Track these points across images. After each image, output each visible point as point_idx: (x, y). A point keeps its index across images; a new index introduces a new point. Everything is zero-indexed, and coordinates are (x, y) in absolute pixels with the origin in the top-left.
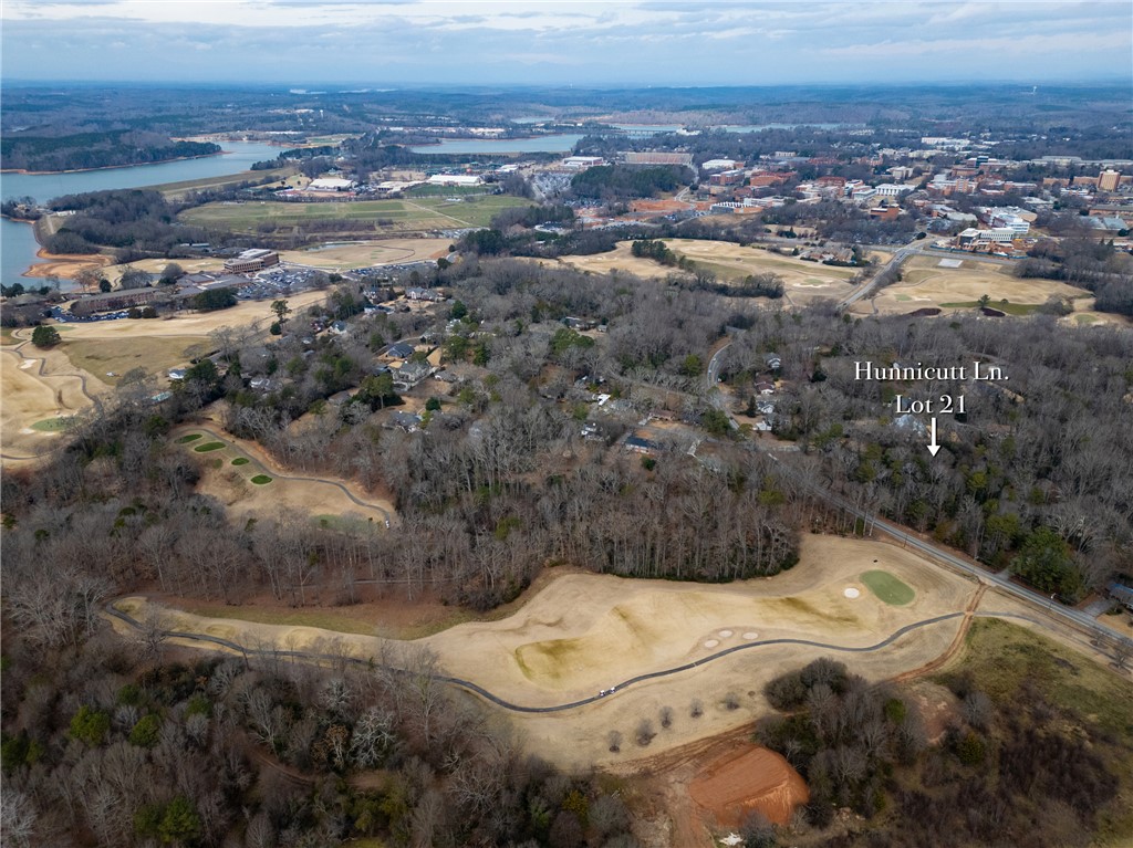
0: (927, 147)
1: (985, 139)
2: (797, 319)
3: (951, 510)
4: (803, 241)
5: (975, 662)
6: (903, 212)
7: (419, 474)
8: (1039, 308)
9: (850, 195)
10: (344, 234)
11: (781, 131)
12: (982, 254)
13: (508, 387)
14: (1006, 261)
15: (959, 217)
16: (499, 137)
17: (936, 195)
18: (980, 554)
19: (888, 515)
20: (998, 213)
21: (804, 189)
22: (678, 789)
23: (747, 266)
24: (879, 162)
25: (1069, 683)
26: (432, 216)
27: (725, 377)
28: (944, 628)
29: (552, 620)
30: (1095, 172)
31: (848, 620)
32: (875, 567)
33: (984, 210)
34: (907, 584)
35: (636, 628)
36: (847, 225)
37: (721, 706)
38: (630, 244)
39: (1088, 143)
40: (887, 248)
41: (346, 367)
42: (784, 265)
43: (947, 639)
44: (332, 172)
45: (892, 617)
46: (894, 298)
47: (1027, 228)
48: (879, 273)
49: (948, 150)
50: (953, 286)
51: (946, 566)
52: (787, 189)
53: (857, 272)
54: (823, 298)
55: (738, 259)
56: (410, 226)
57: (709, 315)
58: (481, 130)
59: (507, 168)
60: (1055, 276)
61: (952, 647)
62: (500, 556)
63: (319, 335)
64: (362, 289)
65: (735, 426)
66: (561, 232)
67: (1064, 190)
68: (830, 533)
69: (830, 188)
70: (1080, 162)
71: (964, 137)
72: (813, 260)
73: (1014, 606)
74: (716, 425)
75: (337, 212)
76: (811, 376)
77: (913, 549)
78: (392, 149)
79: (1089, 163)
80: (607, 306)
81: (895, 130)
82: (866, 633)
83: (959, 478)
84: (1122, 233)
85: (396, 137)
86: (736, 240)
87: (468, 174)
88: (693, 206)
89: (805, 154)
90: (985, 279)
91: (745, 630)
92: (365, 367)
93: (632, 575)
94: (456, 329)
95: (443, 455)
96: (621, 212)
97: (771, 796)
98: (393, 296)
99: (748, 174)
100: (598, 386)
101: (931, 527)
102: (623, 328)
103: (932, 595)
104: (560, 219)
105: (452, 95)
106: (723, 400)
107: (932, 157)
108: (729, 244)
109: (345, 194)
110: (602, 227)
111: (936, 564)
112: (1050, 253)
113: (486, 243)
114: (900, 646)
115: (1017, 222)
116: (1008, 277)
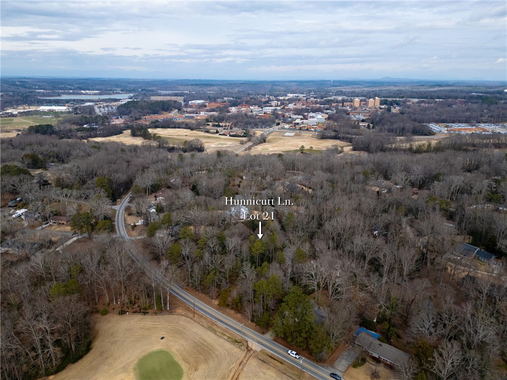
4: (223, 128)
12: (303, 130)
14: (314, 133)
15: (296, 117)
23: (190, 138)
38: (129, 131)
40: (262, 129)
42: (209, 138)
46: (261, 149)
47: (323, 120)
60: (335, 138)
72: (225, 135)
84: (363, 121)
86: (189, 128)
90: (304, 140)
116: (315, 139)
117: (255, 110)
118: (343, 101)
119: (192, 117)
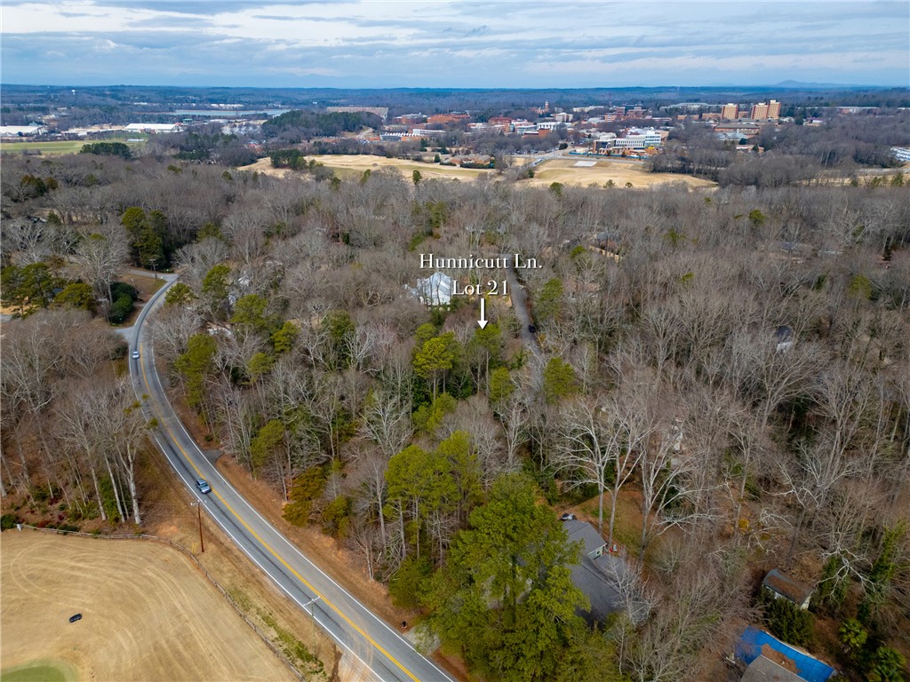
12: (616, 157)
14: (637, 162)
15: (601, 135)
40: (528, 156)
47: (659, 141)
72: (451, 165)
116: (638, 173)
117: (522, 126)
118: (701, 112)
119: (397, 139)
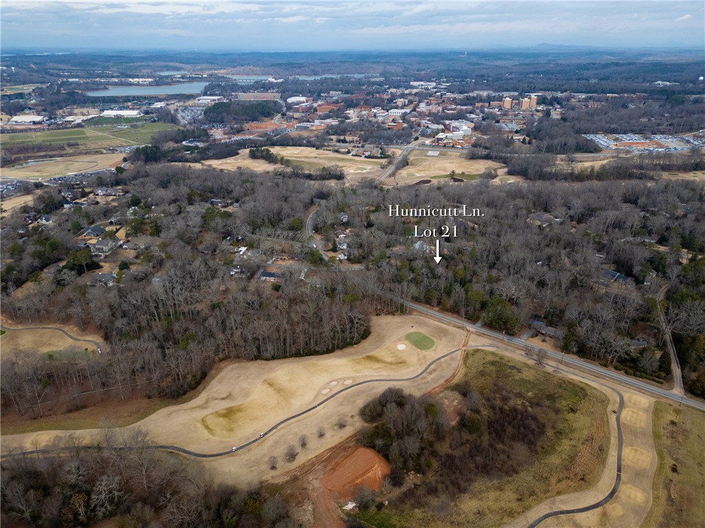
0: (413, 87)
1: (444, 82)
2: (354, 191)
3: (448, 292)
4: (352, 145)
5: (470, 375)
6: (405, 125)
7: (118, 314)
8: (481, 176)
9: (375, 116)
10: (42, 154)
11: (332, 79)
12: (449, 147)
13: (175, 249)
14: (461, 151)
15: (435, 127)
16: (150, 85)
17: (422, 115)
18: (466, 315)
19: (416, 299)
20: (455, 124)
21: (349, 114)
22: (315, 483)
23: (321, 161)
24: (389, 97)
25: (517, 378)
26: (107, 138)
27: (317, 229)
28: (452, 359)
29: (224, 396)
30: (500, 99)
31: (401, 363)
32: (412, 330)
33: (447, 122)
34: (430, 337)
35: (279, 390)
36: (375, 134)
37: (336, 427)
38: (247, 151)
39: (496, 83)
40: (399, 147)
41: (55, 247)
42: (342, 160)
43: (454, 365)
44: (27, 111)
45: (425, 357)
46: (406, 176)
47: (470, 132)
48: (396, 161)
49: (425, 88)
50: (436, 166)
51: (449, 324)
52: (338, 114)
53: (384, 161)
54: (367, 178)
55: (316, 158)
56: (91, 146)
57: (303, 192)
58: (136, 80)
59: (158, 105)
60: (487, 157)
61: (457, 370)
62: (182, 361)
63: (31, 226)
64: (60, 192)
65: (326, 258)
66: (201, 145)
67: (486, 109)
68: (386, 314)
69: (364, 113)
70: (493, 94)
71: (432, 81)
72: (359, 156)
73: (485, 341)
74: (314, 259)
75: (34, 139)
76: (366, 224)
77: (431, 317)
78: (72, 94)
79: (497, 94)
80: (238, 191)
81: (396, 78)
82: (412, 369)
83: (450, 274)
84: (517, 132)
85: (73, 86)
86: (313, 146)
87: (130, 109)
88: (285, 126)
89: (347, 92)
90: (452, 161)
91: (345, 379)
92: (69, 245)
93: (273, 358)
94: (135, 213)
95: (135, 298)
96: (239, 131)
97: (370, 474)
98: (84, 195)
99: (315, 105)
100: (238, 243)
101: (439, 303)
102: (250, 205)
103: (444, 341)
104: (199, 136)
105: (113, 56)
106: (317, 243)
107: (417, 93)
108: (309, 148)
109: (39, 126)
110: (228, 141)
111: (444, 323)
112: (483, 145)
113: (150, 155)
114: (431, 373)
115: (464, 128)
